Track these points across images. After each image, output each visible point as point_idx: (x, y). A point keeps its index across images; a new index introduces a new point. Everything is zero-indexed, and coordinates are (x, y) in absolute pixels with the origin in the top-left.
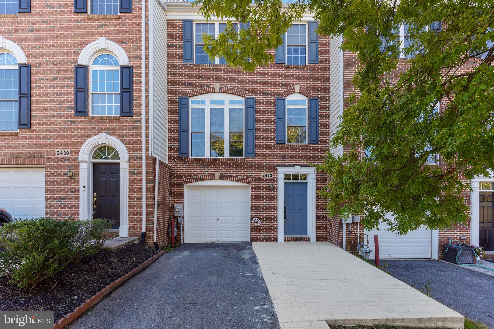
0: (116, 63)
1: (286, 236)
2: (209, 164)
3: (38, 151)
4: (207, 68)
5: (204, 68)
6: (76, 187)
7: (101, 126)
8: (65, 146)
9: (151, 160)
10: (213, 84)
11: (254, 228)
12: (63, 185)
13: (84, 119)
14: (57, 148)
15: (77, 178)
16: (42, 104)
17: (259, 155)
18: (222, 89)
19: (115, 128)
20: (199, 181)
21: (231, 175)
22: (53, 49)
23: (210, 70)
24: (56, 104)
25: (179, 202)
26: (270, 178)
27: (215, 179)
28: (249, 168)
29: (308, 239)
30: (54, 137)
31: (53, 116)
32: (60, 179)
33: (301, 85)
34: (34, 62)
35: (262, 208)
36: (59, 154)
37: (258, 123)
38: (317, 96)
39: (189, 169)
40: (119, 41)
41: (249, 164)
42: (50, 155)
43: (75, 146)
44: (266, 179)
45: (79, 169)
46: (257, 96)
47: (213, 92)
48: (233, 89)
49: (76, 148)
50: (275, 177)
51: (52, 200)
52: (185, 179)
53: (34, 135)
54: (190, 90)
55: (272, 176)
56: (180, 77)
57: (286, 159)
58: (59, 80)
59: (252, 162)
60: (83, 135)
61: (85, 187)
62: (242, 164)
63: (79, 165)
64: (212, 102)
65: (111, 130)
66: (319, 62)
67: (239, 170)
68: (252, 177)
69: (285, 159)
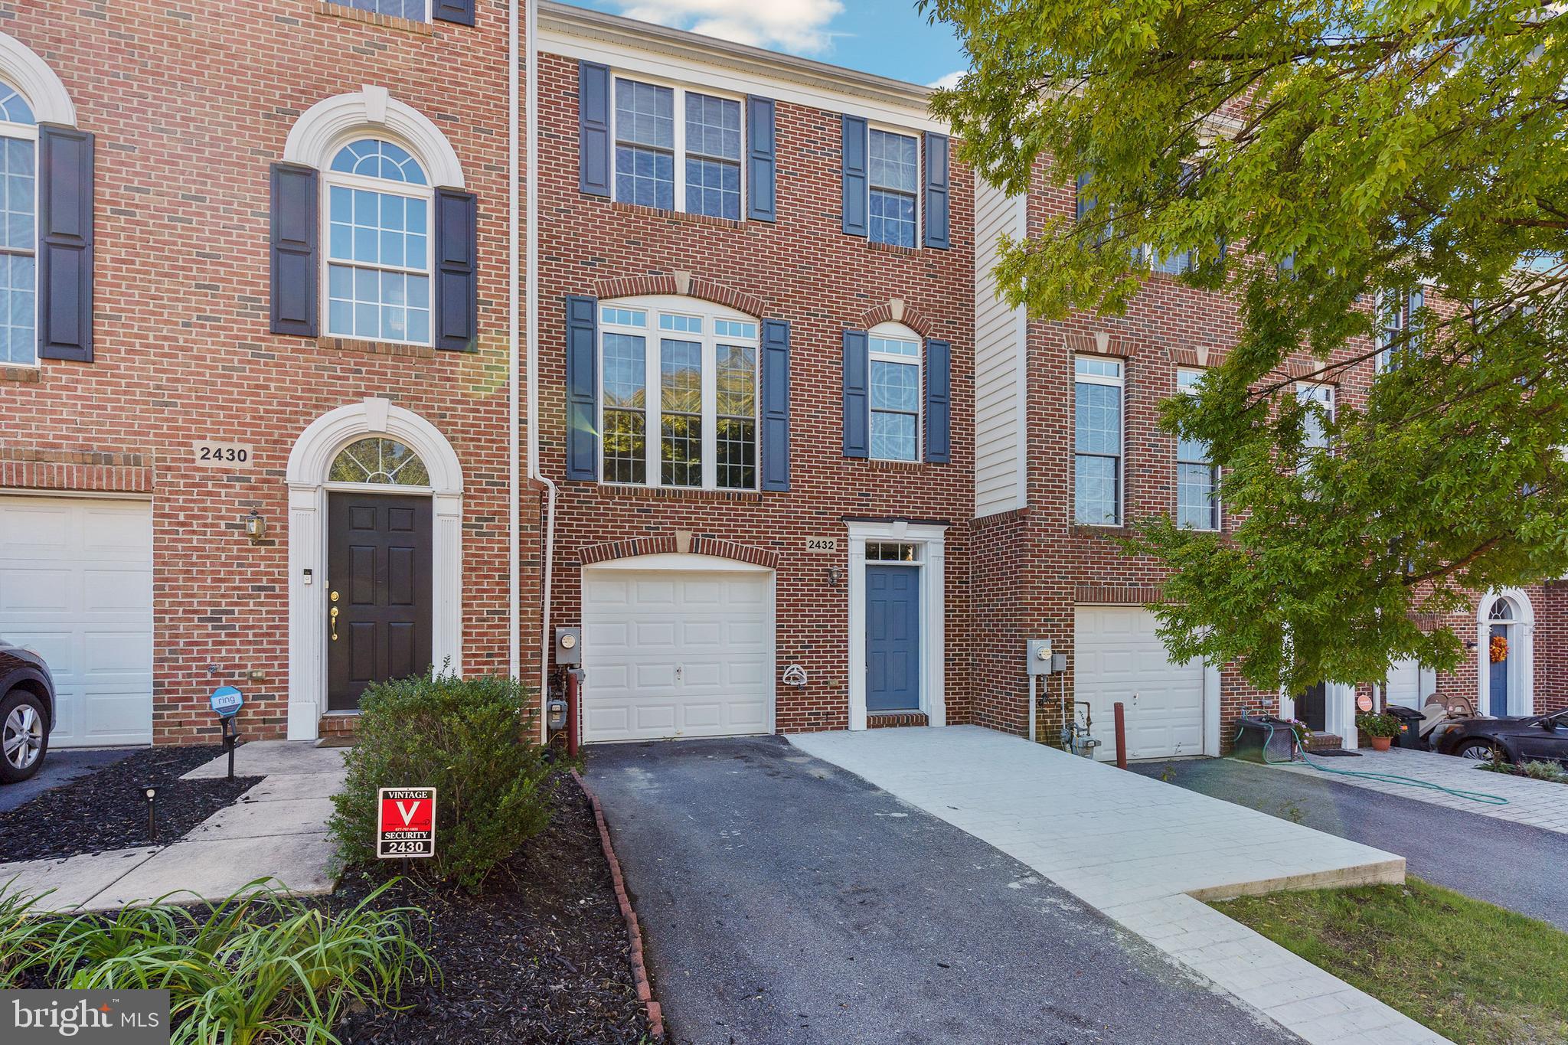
0: (416, 175)
1: (874, 713)
2: (659, 506)
3: (122, 441)
4: (652, 219)
5: (643, 218)
6: (276, 570)
7: (368, 372)
8: (235, 432)
9: (534, 493)
10: (671, 270)
11: (786, 692)
12: (224, 565)
13: (303, 346)
14: (204, 438)
15: (277, 541)
16: (141, 280)
17: (800, 486)
18: (696, 286)
19: (416, 384)
20: (630, 555)
21: (724, 540)
22: (184, 94)
23: (660, 226)
24: (198, 286)
25: (567, 621)
26: (827, 551)
27: (675, 551)
28: (773, 522)
29: (923, 721)
30: (189, 397)
31: (185, 325)
32: (211, 542)
33: (906, 302)
34: (106, 127)
35: (807, 637)
36: (210, 455)
37: (797, 395)
38: (945, 336)
39: (599, 520)
40: (429, 107)
41: (773, 511)
42: (173, 460)
43: (271, 434)
44: (817, 555)
45: (285, 512)
46: (793, 317)
47: (669, 293)
48: (728, 290)
49: (276, 442)
50: (842, 551)
51: (180, 615)
52: (587, 550)
53: (109, 384)
54: (600, 277)
55: (835, 546)
56: (569, 234)
57: (871, 500)
58: (207, 203)
59: (780, 506)
60: (300, 398)
61: (308, 572)
62: (752, 510)
63: (285, 497)
64: (666, 320)
65: (401, 389)
66: (951, 245)
67: (745, 526)
68: (780, 549)
69: (867, 500)
